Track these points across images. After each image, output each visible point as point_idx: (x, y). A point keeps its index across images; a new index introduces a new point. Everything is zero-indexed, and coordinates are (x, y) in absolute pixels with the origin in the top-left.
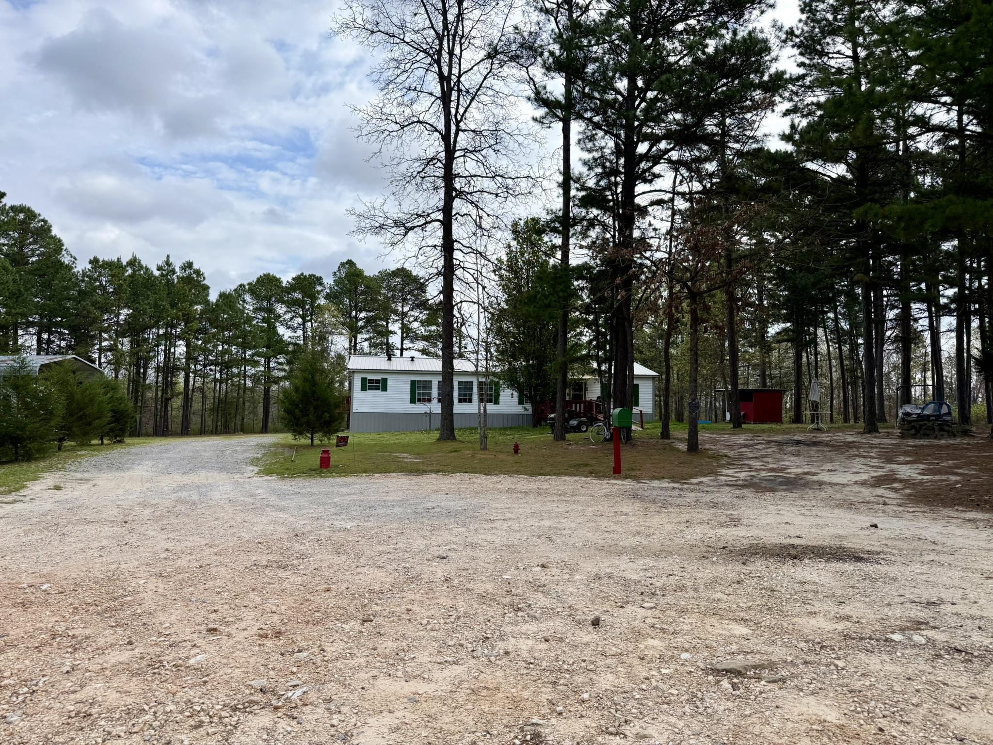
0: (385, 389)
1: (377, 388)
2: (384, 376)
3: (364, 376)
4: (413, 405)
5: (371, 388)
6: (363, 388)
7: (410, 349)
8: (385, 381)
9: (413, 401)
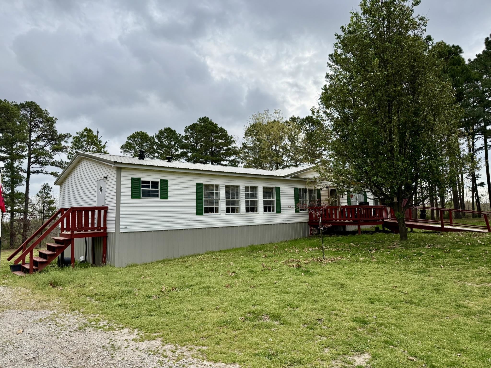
0: (165, 196)
1: (155, 194)
2: (164, 177)
3: (136, 175)
4: (200, 217)
5: (146, 194)
6: (135, 195)
7: (37, 172)
8: (165, 183)
9: (199, 213)
